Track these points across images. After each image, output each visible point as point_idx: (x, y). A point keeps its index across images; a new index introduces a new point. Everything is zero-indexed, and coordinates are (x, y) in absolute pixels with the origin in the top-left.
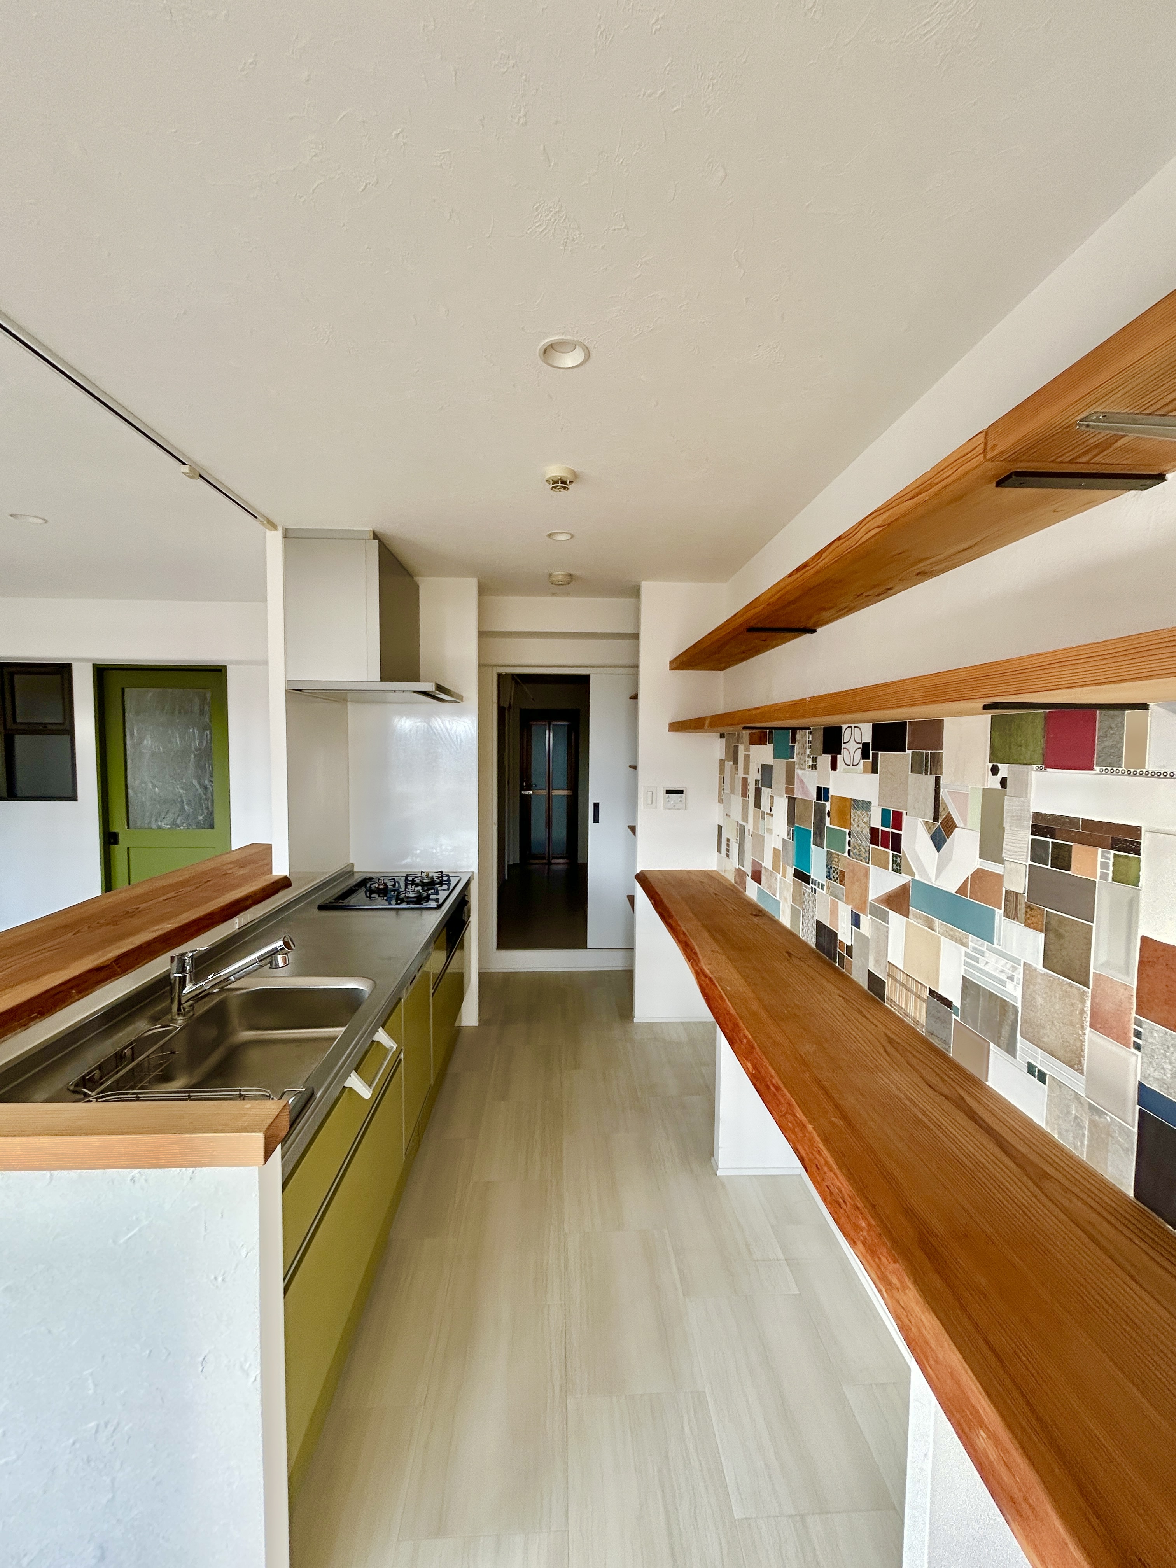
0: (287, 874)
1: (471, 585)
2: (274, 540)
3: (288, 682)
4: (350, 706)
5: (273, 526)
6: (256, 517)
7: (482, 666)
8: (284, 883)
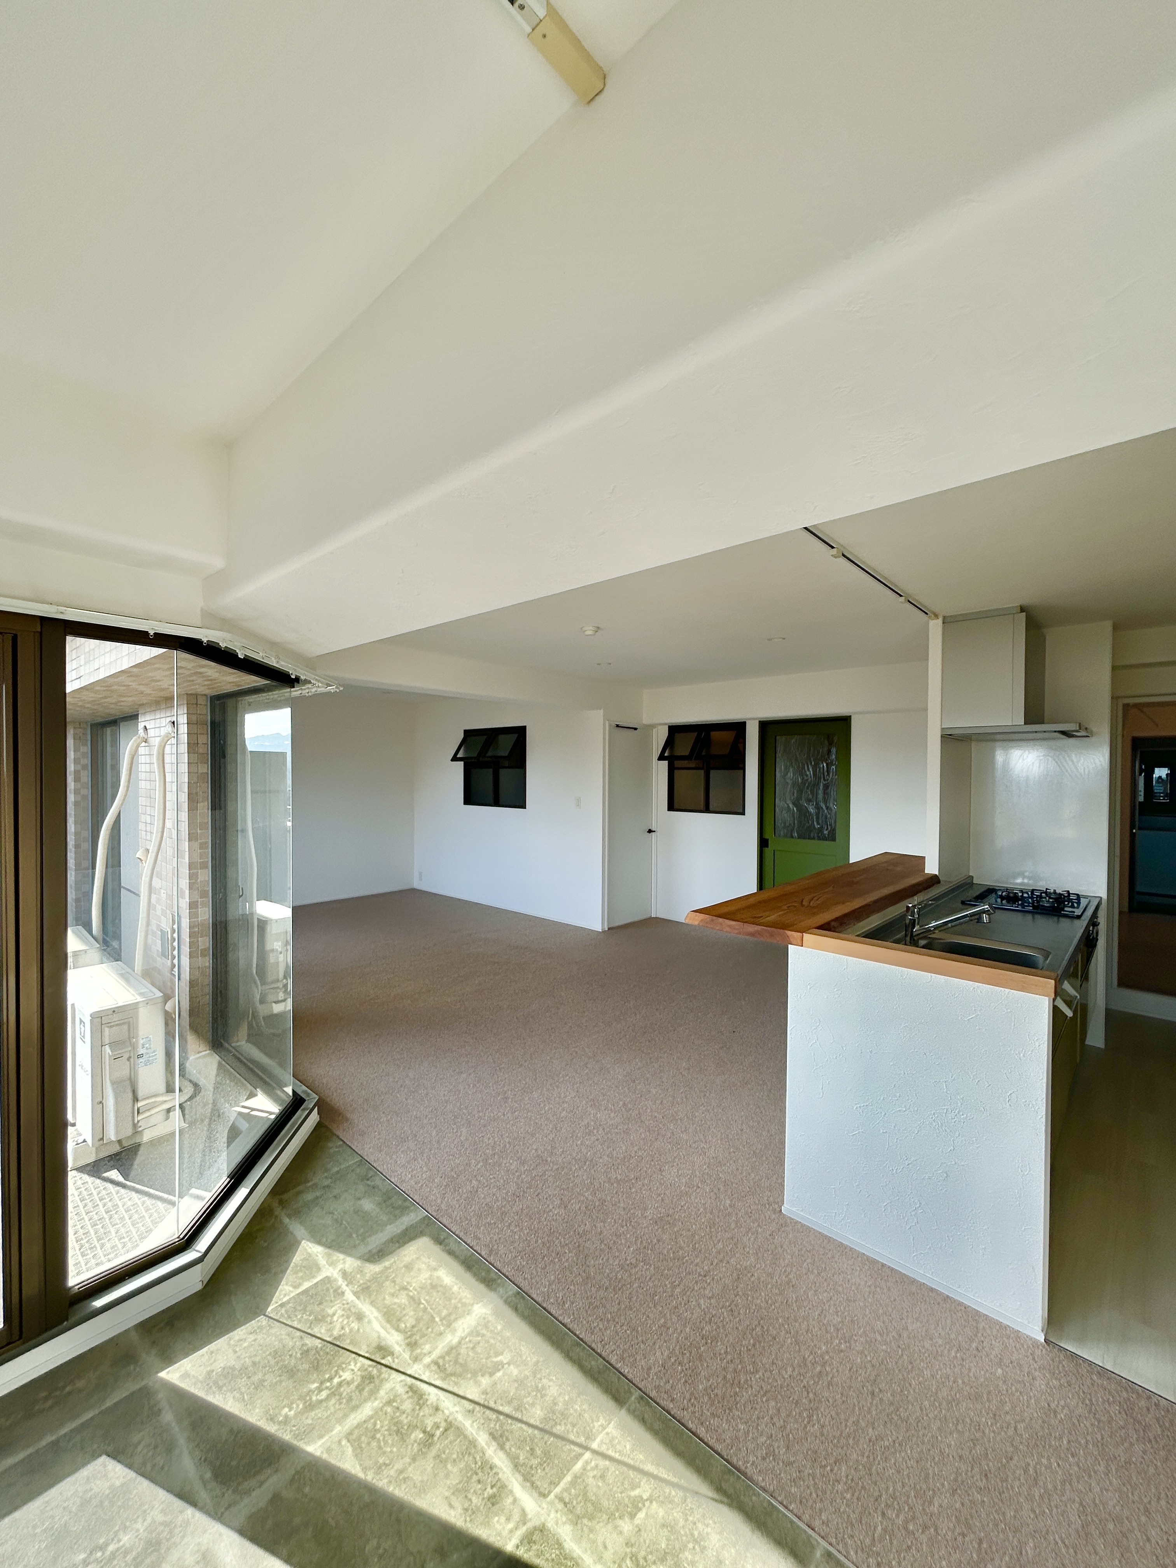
0: (937, 873)
1: (1108, 625)
2: (935, 627)
3: (943, 729)
4: (973, 744)
5: (936, 616)
6: (927, 614)
7: (1114, 698)
8: (934, 881)
